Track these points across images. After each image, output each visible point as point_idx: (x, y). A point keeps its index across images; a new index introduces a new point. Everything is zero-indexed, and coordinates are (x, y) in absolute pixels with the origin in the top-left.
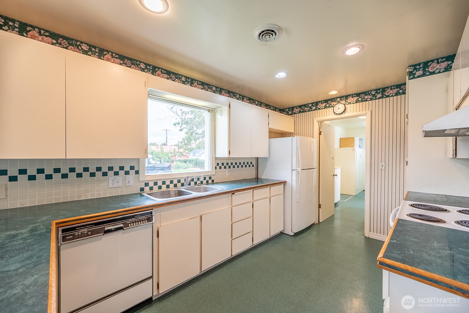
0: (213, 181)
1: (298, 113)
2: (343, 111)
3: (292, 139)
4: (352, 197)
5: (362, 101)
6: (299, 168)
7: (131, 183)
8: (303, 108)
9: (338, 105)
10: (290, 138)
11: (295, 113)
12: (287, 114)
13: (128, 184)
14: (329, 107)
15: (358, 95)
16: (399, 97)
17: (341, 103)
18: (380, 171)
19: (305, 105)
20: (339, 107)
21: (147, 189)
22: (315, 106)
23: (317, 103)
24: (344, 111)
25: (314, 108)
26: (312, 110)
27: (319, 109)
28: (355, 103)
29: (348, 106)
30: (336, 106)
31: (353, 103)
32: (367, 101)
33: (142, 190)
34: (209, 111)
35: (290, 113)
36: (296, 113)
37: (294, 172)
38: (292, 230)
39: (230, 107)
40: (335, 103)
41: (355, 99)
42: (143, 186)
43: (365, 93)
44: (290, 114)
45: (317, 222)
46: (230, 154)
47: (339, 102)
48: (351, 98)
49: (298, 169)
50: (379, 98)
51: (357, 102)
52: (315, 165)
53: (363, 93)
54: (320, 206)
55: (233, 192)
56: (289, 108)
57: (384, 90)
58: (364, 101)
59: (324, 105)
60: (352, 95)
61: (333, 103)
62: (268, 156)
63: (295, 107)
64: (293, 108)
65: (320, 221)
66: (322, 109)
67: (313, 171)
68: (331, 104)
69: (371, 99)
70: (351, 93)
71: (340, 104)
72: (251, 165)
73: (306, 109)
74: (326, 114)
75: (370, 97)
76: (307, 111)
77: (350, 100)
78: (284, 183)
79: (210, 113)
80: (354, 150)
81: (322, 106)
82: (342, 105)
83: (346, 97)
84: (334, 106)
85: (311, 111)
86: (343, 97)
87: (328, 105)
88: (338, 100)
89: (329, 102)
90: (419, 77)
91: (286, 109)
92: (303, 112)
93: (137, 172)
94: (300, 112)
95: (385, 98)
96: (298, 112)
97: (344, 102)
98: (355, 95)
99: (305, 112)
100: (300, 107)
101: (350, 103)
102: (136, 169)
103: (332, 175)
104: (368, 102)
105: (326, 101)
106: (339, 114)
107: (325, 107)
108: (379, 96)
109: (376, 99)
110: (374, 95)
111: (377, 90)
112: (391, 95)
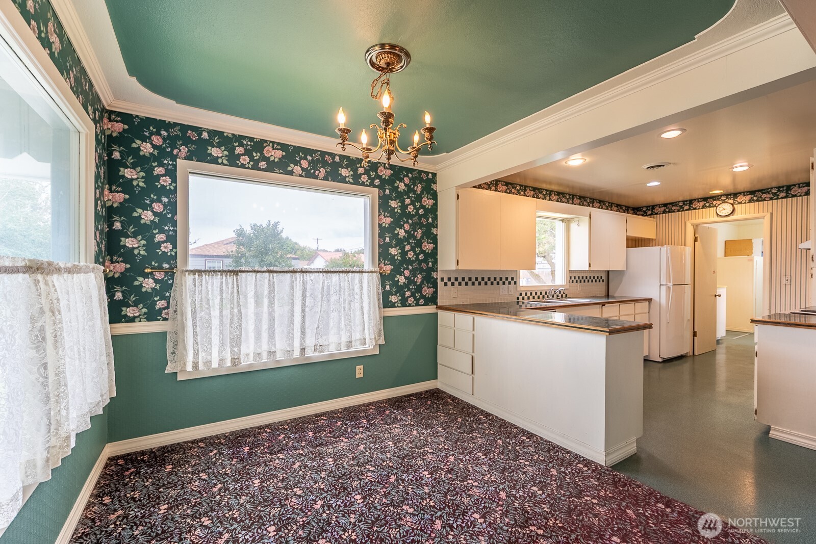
0: (566, 295)
1: (662, 214)
2: (730, 212)
3: (660, 249)
4: (748, 334)
5: (758, 201)
6: (670, 283)
7: (512, 293)
8: (669, 207)
9: (723, 204)
10: (658, 248)
11: (656, 214)
12: (645, 214)
13: (510, 293)
14: (710, 207)
15: (752, 193)
17: (727, 202)
18: (783, 287)
19: (674, 204)
20: (725, 208)
21: (521, 298)
22: (689, 204)
23: (691, 202)
24: (732, 212)
25: (686, 207)
26: (683, 211)
27: (695, 209)
28: (748, 203)
29: (738, 207)
30: (720, 206)
31: (745, 203)
32: (766, 200)
33: (518, 298)
34: (563, 221)
35: (649, 212)
36: (659, 213)
37: (664, 288)
38: (660, 356)
39: (590, 218)
40: (719, 202)
41: (748, 197)
42: (519, 296)
43: (763, 191)
44: (649, 215)
45: (691, 354)
46: (590, 266)
47: (724, 201)
48: (741, 196)
49: (668, 284)
50: (782, 198)
51: (750, 201)
52: (688, 279)
53: (759, 191)
54: (695, 334)
55: (603, 304)
56: (647, 207)
57: (789, 187)
58: (761, 201)
59: (702, 204)
60: (744, 193)
61: (715, 203)
62: (625, 269)
63: (657, 205)
64: (653, 207)
65: (696, 353)
66: (699, 209)
67: (684, 288)
68: (712, 203)
69: (771, 199)
70: (742, 190)
71: (726, 204)
72: (601, 280)
73: (673, 208)
74: (705, 216)
75: (769, 196)
76: (675, 211)
77: (741, 199)
78: (650, 300)
79: (564, 223)
80: (752, 260)
81: (698, 205)
82: (729, 205)
83: (735, 195)
84: (717, 205)
85: (682, 211)
86: (730, 195)
87: (707, 205)
88: (723, 198)
89: (708, 200)
91: (643, 207)
92: (669, 212)
93: (515, 283)
94: (664, 212)
95: (790, 197)
96: (662, 212)
97: (731, 201)
98: (748, 193)
99: (672, 212)
100: (665, 205)
101: (740, 203)
102: (515, 280)
103: (712, 295)
104: (767, 202)
105: (705, 199)
106: (725, 216)
107: (704, 207)
108: (782, 195)
109: (778, 198)
110: (775, 194)
111: (779, 188)
112: (799, 195)
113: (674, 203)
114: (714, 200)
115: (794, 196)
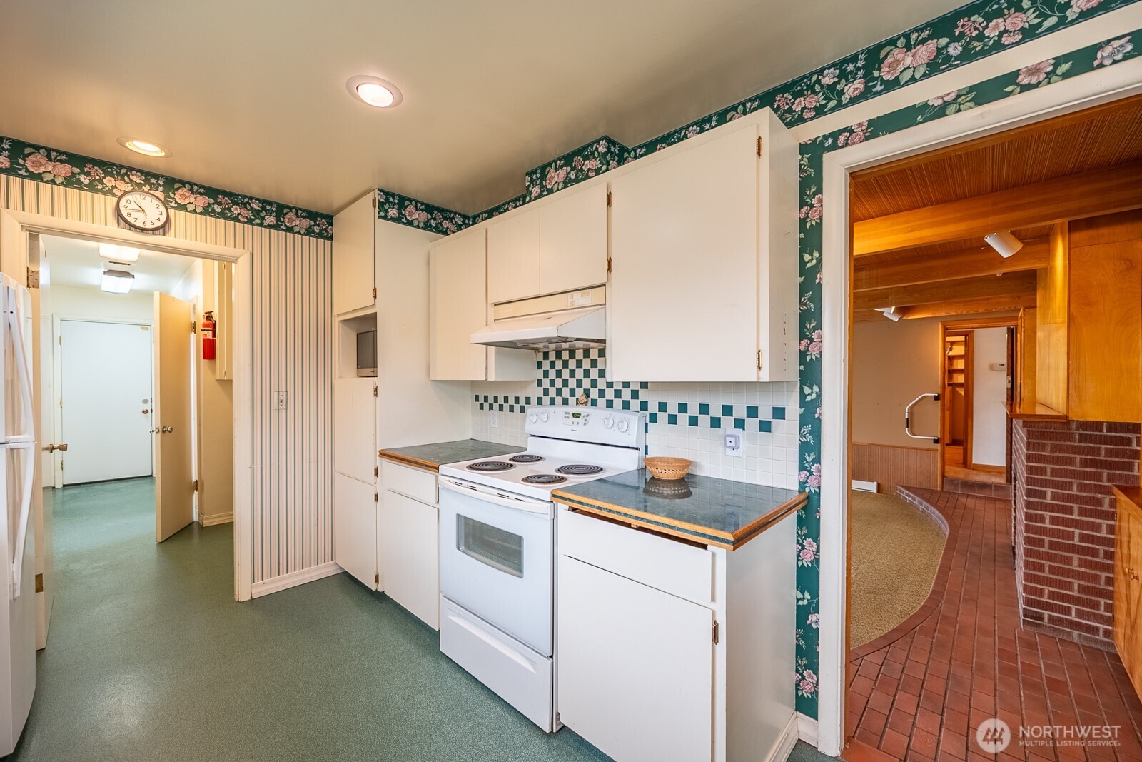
2: (149, 226)
5: (223, 215)
9: (136, 196)
14: (91, 187)
15: (211, 192)
16: (314, 240)
17: (147, 193)
18: (274, 414)
20: (145, 208)
22: (9, 153)
23: (19, 148)
24: (163, 226)
27: (36, 177)
28: (201, 213)
29: (178, 216)
30: (128, 197)
31: (194, 211)
32: (240, 221)
40: (121, 185)
41: (202, 201)
43: (236, 198)
47: (137, 188)
48: (184, 191)
50: (270, 226)
51: (207, 211)
53: (225, 193)
54: (38, 584)
57: (281, 210)
58: (230, 219)
59: (63, 169)
60: (191, 186)
61: (109, 181)
66: (52, 182)
68: (101, 182)
69: (250, 221)
70: (188, 178)
71: (148, 197)
74: (79, 212)
75: (245, 213)
77: (181, 196)
81: (49, 168)
82: (154, 202)
83: (169, 182)
84: (117, 192)
86: (157, 176)
87: (84, 179)
88: (136, 178)
89: (88, 166)
90: (392, 219)
95: (283, 230)
97: (160, 195)
98: (201, 190)
101: (183, 208)
104: (241, 225)
105: (77, 160)
106: (140, 230)
107: (69, 182)
108: (270, 220)
109: (261, 225)
110: (256, 213)
111: (263, 202)
112: (297, 229)
114: (107, 174)
115: (290, 230)
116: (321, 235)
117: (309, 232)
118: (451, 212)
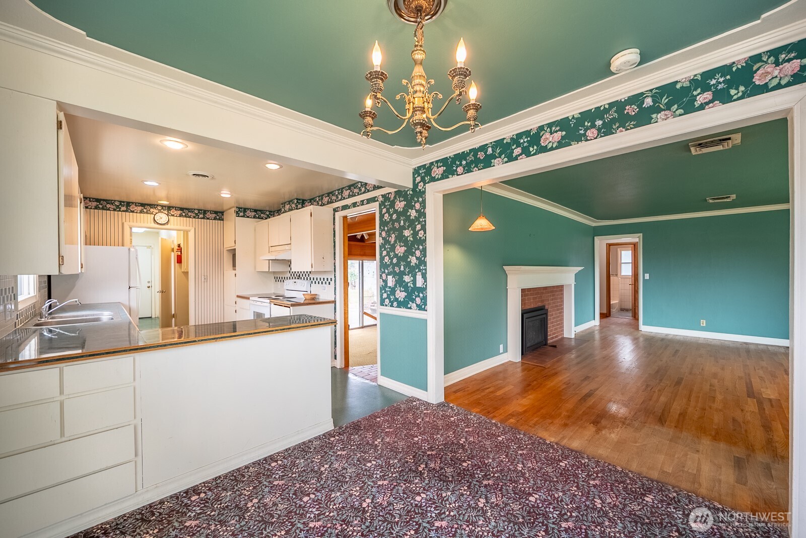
1: (94, 209)
5: (186, 216)
8: (104, 204)
9: (160, 214)
14: (147, 213)
15: (182, 209)
16: (216, 221)
18: (203, 283)
19: (108, 202)
20: (161, 217)
22: (126, 206)
23: (128, 204)
24: (167, 222)
25: (124, 208)
26: (120, 211)
27: (133, 212)
28: (179, 216)
29: (171, 218)
30: (157, 214)
31: (176, 216)
36: (90, 207)
37: (133, 290)
40: (155, 211)
41: (179, 212)
43: (190, 210)
47: (160, 211)
48: (173, 210)
49: (138, 286)
50: (201, 218)
51: (181, 216)
53: (186, 209)
57: (205, 212)
58: (188, 217)
59: (140, 208)
60: (177, 208)
61: (152, 210)
66: (137, 213)
68: (149, 210)
69: (194, 217)
70: (175, 206)
71: (163, 214)
73: (108, 206)
74: (143, 220)
75: (193, 215)
76: (110, 209)
77: (173, 212)
81: (136, 208)
82: (165, 215)
83: (169, 208)
85: (118, 211)
86: (165, 207)
87: (145, 210)
88: (159, 208)
89: (146, 206)
90: (241, 216)
92: (103, 209)
94: (97, 208)
95: (205, 219)
96: (93, 207)
97: (166, 212)
98: (179, 209)
99: (107, 210)
100: (98, 200)
101: (173, 215)
104: (191, 219)
105: (143, 205)
106: (161, 224)
107: (141, 212)
108: (201, 216)
109: (198, 218)
110: (196, 214)
111: (199, 210)
112: (210, 218)
113: (109, 200)
114: (151, 208)
115: (208, 219)
116: (219, 219)
117: (215, 219)
118: (264, 211)
